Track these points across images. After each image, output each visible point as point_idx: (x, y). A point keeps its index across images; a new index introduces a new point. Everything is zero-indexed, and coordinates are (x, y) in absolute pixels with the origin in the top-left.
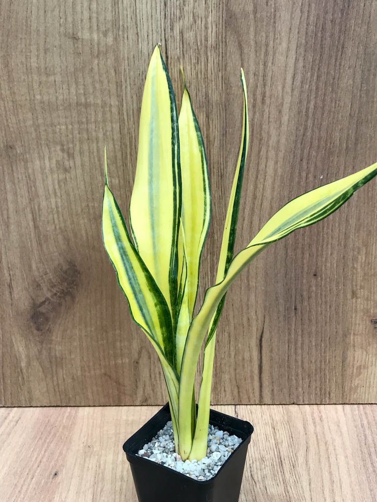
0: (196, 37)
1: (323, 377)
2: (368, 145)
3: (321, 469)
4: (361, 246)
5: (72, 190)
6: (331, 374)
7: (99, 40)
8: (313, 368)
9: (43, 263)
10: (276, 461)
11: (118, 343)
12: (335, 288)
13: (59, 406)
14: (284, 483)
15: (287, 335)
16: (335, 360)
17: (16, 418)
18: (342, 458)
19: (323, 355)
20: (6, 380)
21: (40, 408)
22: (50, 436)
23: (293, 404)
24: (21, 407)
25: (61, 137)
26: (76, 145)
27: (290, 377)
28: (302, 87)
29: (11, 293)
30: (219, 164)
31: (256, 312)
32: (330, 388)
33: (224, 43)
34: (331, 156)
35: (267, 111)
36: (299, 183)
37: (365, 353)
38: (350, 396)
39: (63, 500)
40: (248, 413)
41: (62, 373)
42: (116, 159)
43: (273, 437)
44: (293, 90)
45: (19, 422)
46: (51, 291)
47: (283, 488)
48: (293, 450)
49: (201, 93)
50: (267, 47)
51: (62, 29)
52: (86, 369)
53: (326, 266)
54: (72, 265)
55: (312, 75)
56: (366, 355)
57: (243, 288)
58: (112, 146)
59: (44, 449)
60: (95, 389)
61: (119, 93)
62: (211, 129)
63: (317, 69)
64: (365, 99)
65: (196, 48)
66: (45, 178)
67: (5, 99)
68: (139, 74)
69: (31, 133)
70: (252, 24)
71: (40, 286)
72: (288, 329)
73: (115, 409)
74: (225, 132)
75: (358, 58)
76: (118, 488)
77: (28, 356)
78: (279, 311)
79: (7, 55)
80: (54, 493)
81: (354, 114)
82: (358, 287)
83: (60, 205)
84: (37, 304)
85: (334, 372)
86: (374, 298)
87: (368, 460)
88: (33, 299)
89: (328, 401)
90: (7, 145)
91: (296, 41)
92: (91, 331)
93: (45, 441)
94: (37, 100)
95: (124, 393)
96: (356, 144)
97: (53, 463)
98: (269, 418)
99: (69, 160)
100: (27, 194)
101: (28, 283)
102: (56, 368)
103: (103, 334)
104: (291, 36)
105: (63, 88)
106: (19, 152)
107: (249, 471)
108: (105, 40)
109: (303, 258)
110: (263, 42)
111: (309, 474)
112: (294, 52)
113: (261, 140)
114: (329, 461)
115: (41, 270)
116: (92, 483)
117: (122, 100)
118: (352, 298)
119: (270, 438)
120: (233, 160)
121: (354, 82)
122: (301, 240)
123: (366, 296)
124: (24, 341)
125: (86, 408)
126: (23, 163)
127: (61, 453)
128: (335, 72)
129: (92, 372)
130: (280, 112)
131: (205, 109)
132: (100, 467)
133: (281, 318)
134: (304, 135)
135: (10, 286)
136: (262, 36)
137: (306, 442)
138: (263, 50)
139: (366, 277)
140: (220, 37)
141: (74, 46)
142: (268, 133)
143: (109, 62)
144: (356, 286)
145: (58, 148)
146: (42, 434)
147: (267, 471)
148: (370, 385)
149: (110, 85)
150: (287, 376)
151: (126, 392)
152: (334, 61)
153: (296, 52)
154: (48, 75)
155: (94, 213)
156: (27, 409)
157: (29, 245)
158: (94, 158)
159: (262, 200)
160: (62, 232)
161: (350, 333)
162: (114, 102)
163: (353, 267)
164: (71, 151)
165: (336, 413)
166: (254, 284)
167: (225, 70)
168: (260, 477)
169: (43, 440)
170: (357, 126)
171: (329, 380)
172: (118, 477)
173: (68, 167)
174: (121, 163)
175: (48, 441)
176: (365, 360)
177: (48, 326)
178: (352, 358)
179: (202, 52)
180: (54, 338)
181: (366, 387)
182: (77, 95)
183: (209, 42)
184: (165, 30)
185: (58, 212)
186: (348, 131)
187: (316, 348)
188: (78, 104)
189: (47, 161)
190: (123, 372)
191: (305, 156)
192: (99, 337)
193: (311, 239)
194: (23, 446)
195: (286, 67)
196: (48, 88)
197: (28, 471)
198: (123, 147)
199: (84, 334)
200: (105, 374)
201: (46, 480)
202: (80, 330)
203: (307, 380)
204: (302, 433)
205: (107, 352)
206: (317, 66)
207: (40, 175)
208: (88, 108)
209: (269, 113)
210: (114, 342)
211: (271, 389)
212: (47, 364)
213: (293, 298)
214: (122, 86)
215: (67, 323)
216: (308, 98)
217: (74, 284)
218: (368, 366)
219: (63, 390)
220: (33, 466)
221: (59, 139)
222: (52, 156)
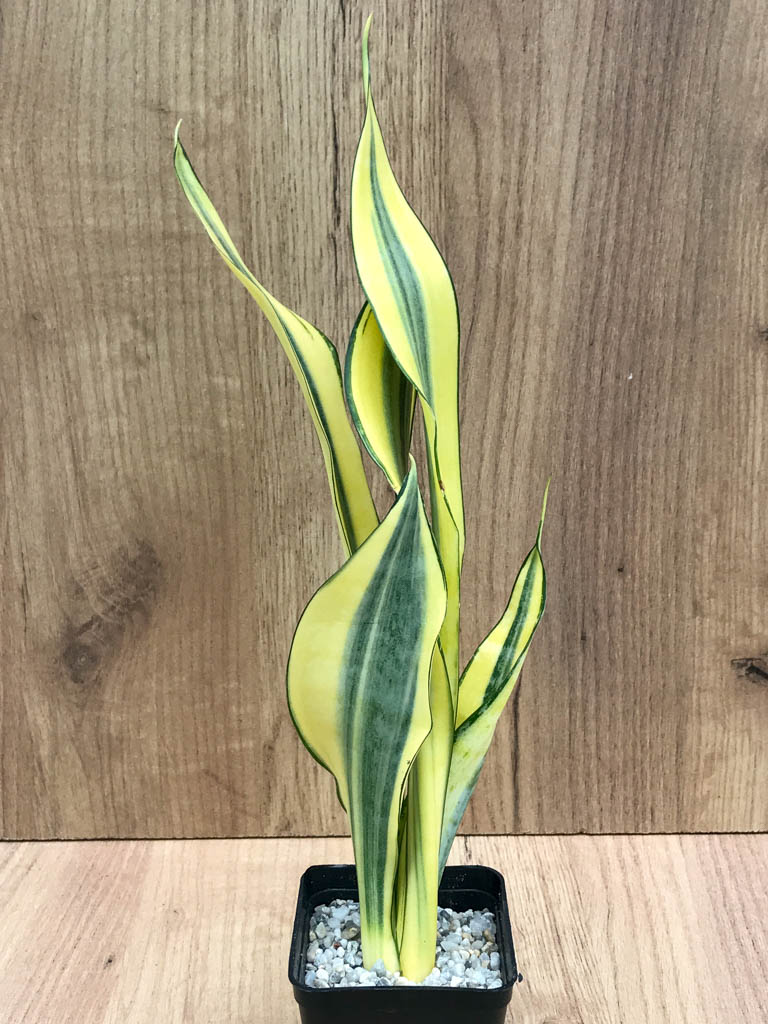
0: (391, 109)
2: (719, 316)
3: (637, 949)
4: (707, 512)
5: (150, 400)
6: (656, 770)
7: (207, 115)
8: (620, 760)
9: (89, 544)
10: (547, 936)
11: (234, 709)
12: (659, 596)
13: (112, 839)
14: (564, 975)
15: (567, 692)
16: (663, 742)
17: (28, 861)
18: (678, 931)
19: (638, 730)
20: (7, 785)
21: (76, 843)
22: (98, 892)
23: (581, 833)
24: (37, 841)
25: (131, 299)
26: (160, 312)
27: (574, 778)
28: (591, 204)
29: (24, 605)
32: (653, 800)
33: (444, 120)
34: (647, 337)
35: (525, 249)
36: (587, 387)
37: (720, 728)
38: (693, 816)
39: (126, 1006)
40: (492, 850)
41: (120, 770)
42: (236, 342)
43: (541, 893)
44: (573, 210)
45: (34, 868)
46: (104, 602)
47: (562, 983)
48: (582, 916)
50: (524, 129)
51: (139, 93)
52: (170, 760)
53: (641, 551)
54: (146, 548)
55: (610, 183)
56: (724, 732)
57: (480, 596)
58: (230, 317)
59: (84, 917)
60: (185, 803)
61: (243, 214)
63: (618, 171)
64: (710, 228)
65: (392, 130)
66: (99, 378)
67: (27, 225)
68: (284, 179)
69: (74, 291)
70: (497, 86)
71: (82, 590)
72: (570, 679)
73: (226, 844)
75: (696, 150)
76: (234, 986)
77: (54, 735)
78: (551, 643)
79: (33, 141)
80: (107, 995)
81: (691, 256)
82: (706, 595)
83: (125, 429)
84: (76, 628)
85: (661, 768)
86: (736, 616)
87: (730, 933)
88: (68, 619)
89: (649, 827)
90: (27, 314)
91: (580, 118)
92: (181, 682)
93: (86, 902)
94: (88, 226)
95: (245, 812)
96: (695, 314)
98: (532, 857)
99: (144, 343)
100: (62, 409)
101: (60, 588)
102: (110, 758)
103: (204, 688)
104: (570, 109)
105: (137, 205)
106: (49, 326)
108: (219, 114)
109: (596, 536)
110: (518, 120)
111: (613, 959)
112: (575, 139)
113: (514, 305)
114: (653, 935)
115: (85, 560)
116: (183, 977)
117: (251, 228)
118: (694, 617)
119: (535, 895)
121: (689, 195)
122: (592, 500)
123: (720, 613)
124: (47, 703)
125: (167, 842)
126: (56, 348)
127: (119, 924)
128: (653, 176)
129: (182, 769)
130: (550, 251)
132: (197, 948)
133: (556, 657)
134: (596, 296)
135: (23, 591)
136: (515, 109)
137: (607, 902)
138: (518, 135)
139: (720, 574)
140: (437, 109)
141: (161, 124)
142: (528, 291)
143: (227, 156)
144: (701, 591)
145: (126, 319)
146: (79, 890)
148: (732, 793)
149: (228, 199)
150: (568, 776)
151: (248, 808)
152: (651, 156)
153: (580, 139)
154: (109, 179)
155: (193, 445)
156: (49, 844)
157: (64, 508)
158: (194, 338)
159: (517, 421)
160: (128, 482)
161: (692, 687)
163: (695, 554)
164: (150, 325)
166: (503, 589)
167: (446, 172)
169: (83, 900)
170: (696, 279)
171: (652, 785)
172: (235, 964)
173: (143, 355)
174: (246, 348)
175: (92, 901)
176: (722, 742)
177: (96, 672)
178: (695, 738)
179: (402, 137)
180: (107, 697)
181: (724, 799)
182: (164, 218)
183: (416, 120)
184: (332, 98)
185: (121, 445)
186: (680, 288)
187: (624, 717)
188: (166, 236)
189: (103, 344)
190: (244, 769)
191: (599, 336)
192: (197, 694)
193: (611, 497)
194: (44, 910)
195: (560, 166)
196: (110, 203)
197: (53, 955)
198: (250, 317)
199: (166, 689)
200: (207, 772)
201: (91, 971)
202: (160, 682)
203: (607, 784)
204: (599, 885)
205: (211, 727)
206: (620, 165)
207: (89, 372)
208: (184, 244)
209: (530, 254)
210: (226, 706)
211: (536, 803)
212: (91, 751)
213: (579, 616)
214: (249, 201)
215: (133, 667)
216: (603, 224)
217: (150, 587)
218: (727, 757)
219: (123, 807)
220: (64, 946)
221: (128, 301)
222: (113, 334)
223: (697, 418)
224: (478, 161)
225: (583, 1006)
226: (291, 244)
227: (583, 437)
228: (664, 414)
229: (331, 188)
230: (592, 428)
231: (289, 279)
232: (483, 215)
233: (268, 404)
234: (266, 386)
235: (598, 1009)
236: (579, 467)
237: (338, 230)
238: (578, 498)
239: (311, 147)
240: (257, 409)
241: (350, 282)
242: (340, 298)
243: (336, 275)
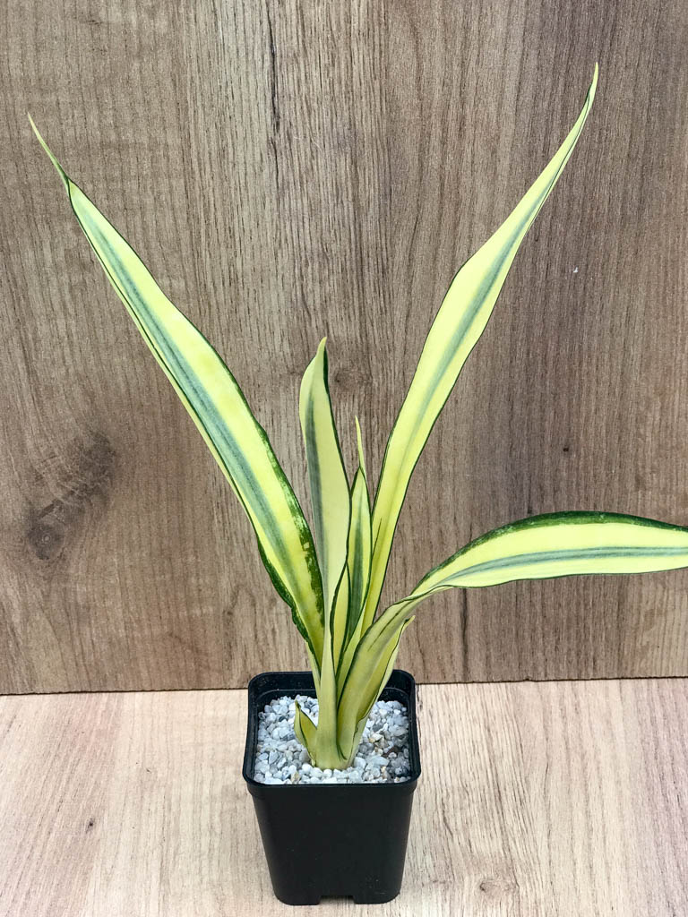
0: (328, 16)
1: (582, 631)
2: (664, 212)
3: (571, 806)
4: (652, 395)
5: (96, 302)
6: (598, 626)
7: (140, 24)
8: (563, 616)
9: (45, 436)
10: (489, 793)
11: (193, 580)
12: (603, 473)
13: (86, 692)
14: (502, 832)
16: (605, 601)
17: (8, 718)
18: (609, 786)
19: (581, 591)
22: (75, 751)
23: (527, 680)
24: (15, 694)
27: (521, 633)
28: (535, 105)
30: (379, 249)
31: (455, 518)
32: (595, 649)
33: (383, 26)
34: (592, 232)
35: (469, 150)
36: (533, 281)
37: (660, 587)
38: (633, 664)
39: (108, 871)
40: (442, 699)
41: (88, 634)
42: (179, 245)
43: (485, 747)
44: (517, 111)
45: (14, 724)
46: (63, 487)
47: (500, 842)
48: (523, 770)
49: (341, 119)
50: (466, 32)
51: (68, 5)
52: (135, 625)
53: (586, 432)
54: (101, 439)
55: (555, 84)
56: (664, 591)
57: (429, 476)
58: (171, 222)
59: (65, 777)
60: (152, 660)
61: (181, 122)
62: (361, 186)
63: (563, 71)
64: (657, 124)
65: (329, 36)
66: (45, 283)
68: (221, 87)
69: (16, 201)
71: (42, 478)
73: (192, 695)
74: (388, 191)
75: (643, 49)
76: (205, 848)
77: (25, 605)
78: (498, 517)
80: (90, 859)
81: (638, 153)
82: (648, 470)
83: (74, 330)
84: (38, 511)
85: (603, 623)
86: (677, 489)
87: (658, 789)
88: (30, 503)
89: (592, 674)
91: (523, 19)
92: (141, 558)
93: (66, 761)
94: (24, 136)
95: (208, 668)
96: (641, 210)
97: (84, 803)
98: (480, 707)
100: (11, 312)
101: (20, 476)
102: (78, 625)
103: (164, 562)
104: (513, 11)
105: (73, 116)
107: (440, 813)
108: (152, 24)
109: (542, 419)
110: (459, 22)
111: (548, 817)
112: (518, 41)
113: (458, 204)
114: (586, 790)
115: (42, 451)
116: (158, 840)
117: (189, 135)
118: (637, 491)
119: (480, 748)
120: (405, 242)
121: (635, 94)
122: (538, 387)
123: (662, 487)
124: (15, 577)
125: (137, 694)
127: (97, 784)
129: (146, 632)
130: (494, 152)
131: (348, 148)
132: (170, 810)
136: (457, 12)
137: (547, 754)
138: (459, 39)
139: (662, 451)
140: (375, 14)
141: (93, 37)
142: (473, 189)
143: (161, 64)
144: (644, 467)
145: (68, 226)
146: (58, 748)
147: (473, 812)
148: (671, 643)
149: (165, 108)
150: (514, 632)
151: (211, 665)
153: (524, 41)
154: (43, 92)
156: (26, 697)
157: (19, 405)
160: (80, 379)
162: (173, 139)
163: (638, 435)
165: (607, 696)
166: (451, 468)
167: (387, 77)
168: (459, 823)
169: (62, 760)
170: (642, 176)
171: (594, 637)
172: (204, 827)
173: (87, 260)
174: (190, 251)
175: (71, 760)
176: (661, 600)
177: (61, 550)
178: (637, 596)
179: (341, 43)
180: (71, 571)
181: (663, 648)
182: (102, 128)
183: (354, 25)
185: (71, 344)
186: (626, 185)
188: (104, 145)
190: (205, 632)
191: (544, 233)
192: (157, 568)
193: (557, 385)
194: (27, 771)
195: (503, 68)
196: (46, 115)
197: (39, 819)
198: (192, 221)
199: (127, 563)
200: (171, 635)
201: (75, 836)
202: (121, 557)
203: (552, 639)
204: (540, 737)
205: (172, 596)
206: (565, 66)
207: (35, 278)
208: (123, 152)
209: (473, 156)
210: (186, 577)
211: (484, 656)
212: (61, 618)
213: (526, 491)
214: (187, 109)
215: (94, 545)
216: (547, 126)
217: (106, 473)
218: (666, 611)
219: (93, 664)
220: (48, 810)
222: (56, 241)
223: (641, 309)
224: (419, 65)
225: (518, 866)
226: (230, 150)
227: (529, 327)
228: (609, 305)
229: (269, 95)
230: (538, 319)
231: (229, 184)
232: (425, 117)
233: (213, 302)
234: (210, 286)
235: (531, 869)
236: (525, 356)
237: (277, 137)
238: (524, 384)
239: (247, 54)
240: (202, 308)
241: (292, 185)
242: (281, 202)
243: (277, 179)
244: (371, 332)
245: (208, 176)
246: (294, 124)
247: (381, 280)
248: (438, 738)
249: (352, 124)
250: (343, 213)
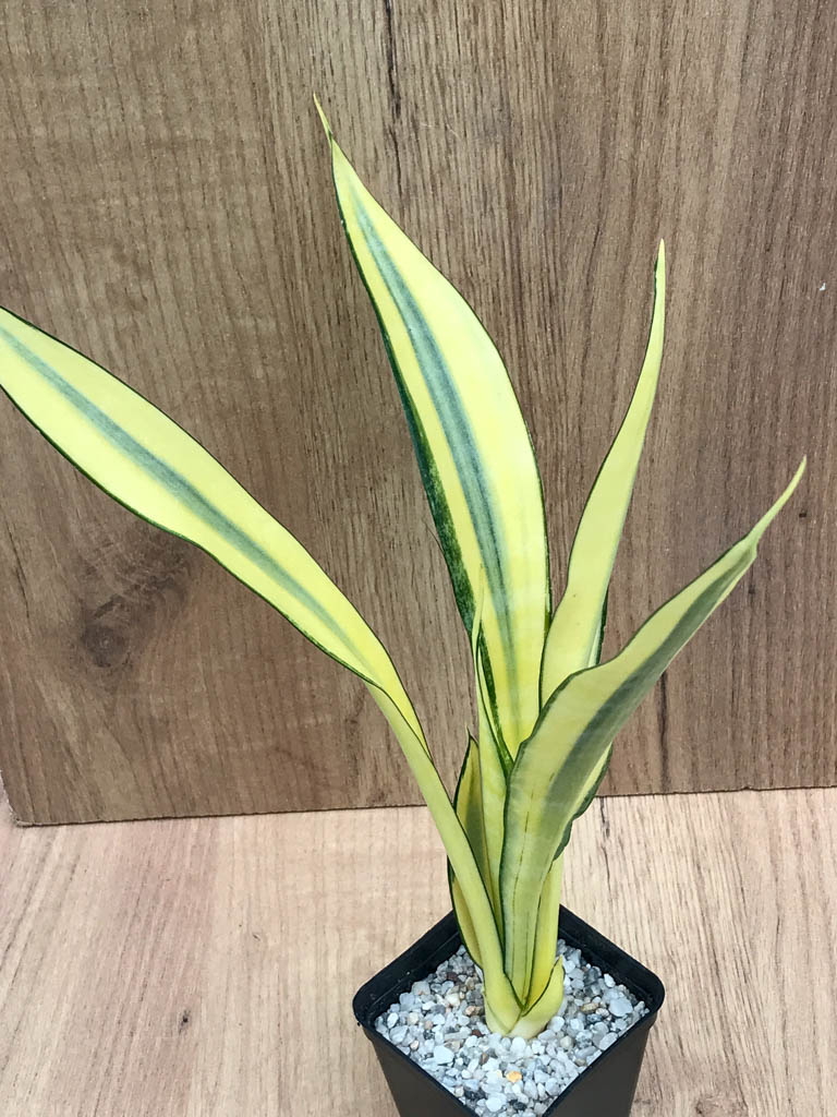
1: (821, 731)
3: (811, 982)
5: (154, 351)
8: (796, 713)
9: (96, 520)
10: (703, 963)
11: (304, 685)
13: (169, 818)
14: (722, 1026)
15: (729, 647)
17: (69, 858)
20: (32, 772)
21: (124, 824)
22: (159, 909)
23: (747, 788)
24: (77, 824)
25: (112, 228)
26: (154, 243)
27: (738, 735)
28: (769, 67)
29: (22, 588)
30: (545, 270)
31: (650, 602)
35: (672, 132)
36: (761, 304)
39: (211, 1090)
40: (635, 821)
41: (168, 751)
42: (265, 274)
43: (695, 893)
44: (744, 76)
45: (78, 868)
46: (124, 581)
47: (720, 1041)
48: (746, 928)
49: (489, 97)
52: (229, 739)
53: (831, 493)
55: (798, 36)
58: (253, 243)
59: (148, 949)
60: (254, 779)
61: (260, 108)
62: (518, 187)
63: (811, 19)
68: (314, 59)
69: (32, 222)
71: (95, 570)
72: (733, 635)
73: (308, 820)
74: (557, 192)
76: (334, 1054)
77: (82, 721)
80: (186, 1073)
84: (92, 611)
88: (81, 601)
89: (832, 780)
92: (233, 661)
93: (148, 923)
94: (37, 137)
95: (327, 786)
97: (175, 987)
98: (685, 832)
99: (138, 282)
101: (64, 569)
102: (154, 741)
103: (264, 666)
105: (105, 106)
111: (782, 1000)
113: (656, 206)
114: (831, 957)
115: (93, 538)
116: (273, 1042)
117: (272, 126)
119: (689, 895)
120: (581, 260)
122: (766, 439)
124: (67, 689)
126: (16, 294)
129: (245, 747)
130: (709, 133)
131: (499, 137)
132: (286, 996)
134: (775, 188)
135: (18, 575)
137: (777, 904)
142: (677, 188)
143: (228, 31)
145: (109, 253)
146: (137, 905)
149: (235, 90)
150: (730, 734)
151: (331, 782)
154: (59, 75)
155: (219, 401)
156: (91, 827)
157: (56, 479)
158: (206, 272)
162: (248, 132)
164: (143, 260)
166: (644, 542)
167: (554, 35)
169: (143, 922)
172: (332, 1022)
173: (138, 297)
174: (280, 282)
175: (154, 923)
177: (125, 656)
180: (142, 679)
182: (147, 120)
187: (804, 671)
188: (152, 143)
189: (80, 286)
190: (322, 743)
191: (779, 239)
192: (256, 672)
193: (793, 435)
194: (98, 940)
195: (724, 17)
196: (65, 107)
197: (118, 1011)
198: (281, 242)
199: (215, 667)
200: (277, 749)
201: (165, 1039)
202: (207, 661)
203: (781, 740)
204: (767, 877)
205: (277, 705)
206: (814, 11)
208: (179, 153)
209: (679, 139)
210: (294, 682)
211: (689, 763)
212: (130, 734)
214: (267, 91)
215: (170, 648)
216: (787, 94)
217: (181, 562)
219: (177, 786)
220: (128, 999)
221: (109, 232)
222: (93, 274)
224: (600, 17)
225: (745, 1077)
229: (384, 68)
230: (767, 353)
232: (609, 90)
233: (316, 347)
234: (311, 326)
235: (762, 1081)
236: (748, 400)
237: (398, 125)
238: (746, 435)
239: (350, 12)
240: (302, 355)
242: (406, 212)
243: (399, 182)
244: (534, 378)
245: (301, 181)
246: (421, 106)
247: (548, 310)
248: (632, 879)
249: (504, 103)
250: (493, 224)
